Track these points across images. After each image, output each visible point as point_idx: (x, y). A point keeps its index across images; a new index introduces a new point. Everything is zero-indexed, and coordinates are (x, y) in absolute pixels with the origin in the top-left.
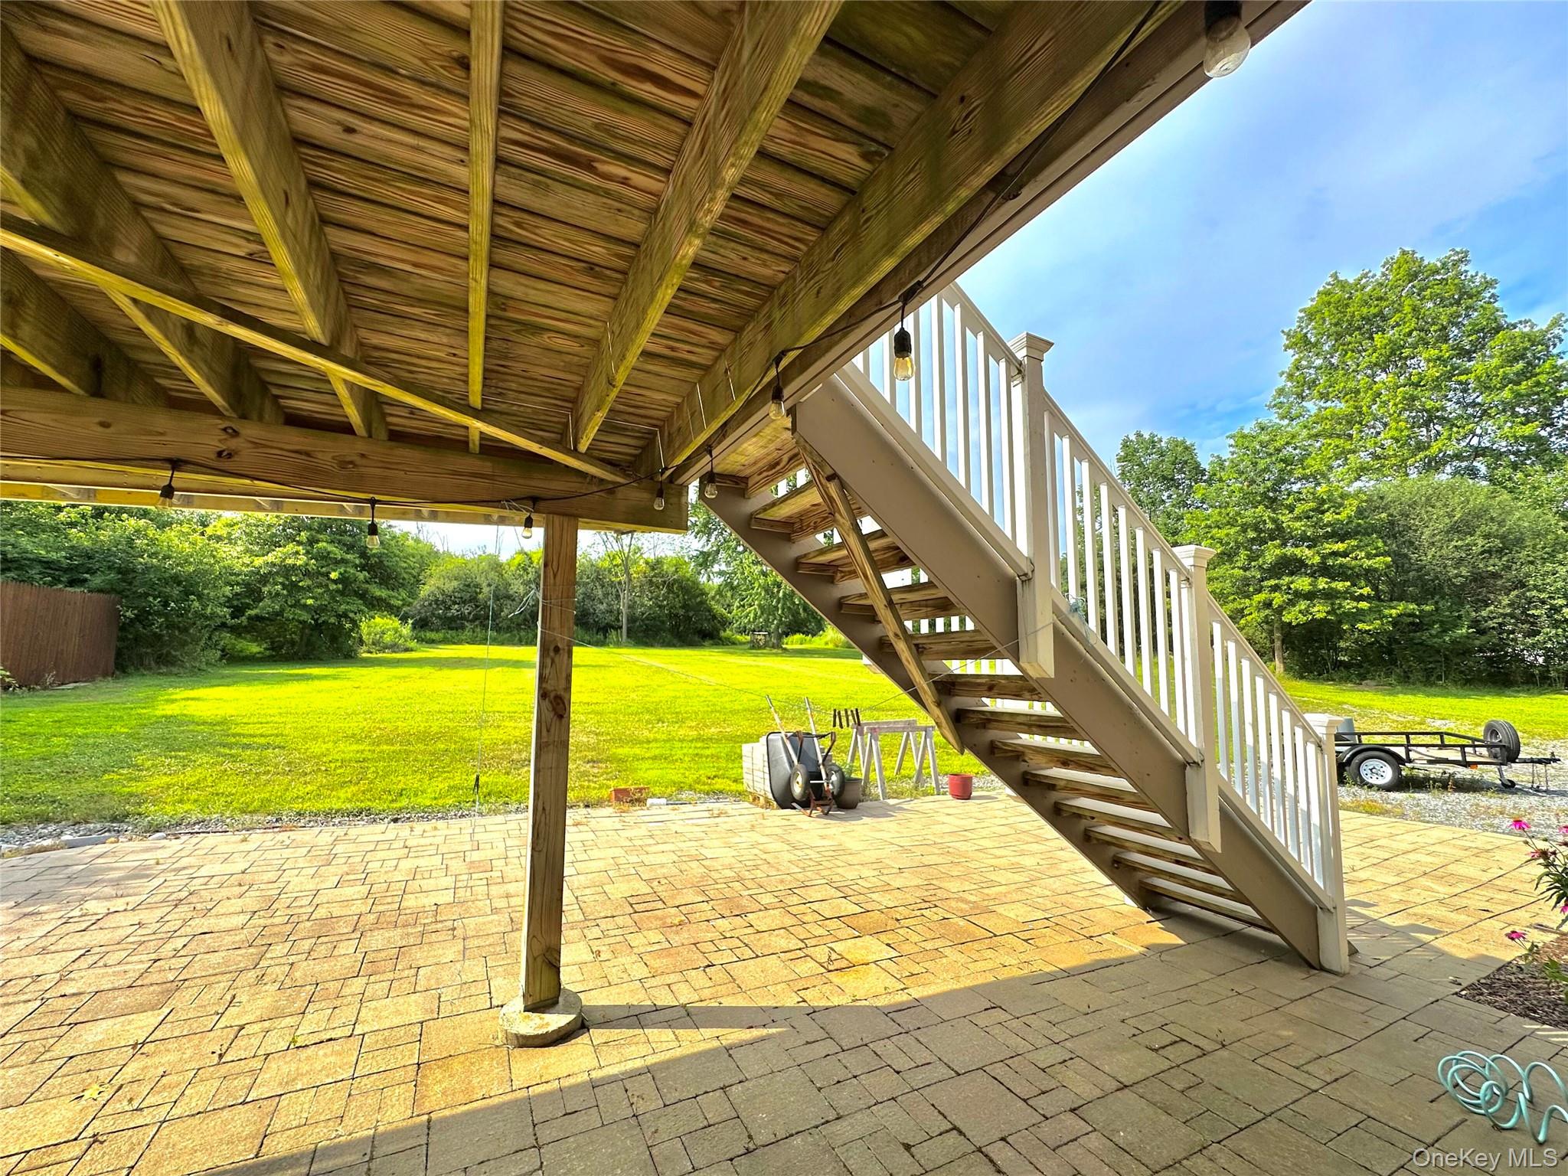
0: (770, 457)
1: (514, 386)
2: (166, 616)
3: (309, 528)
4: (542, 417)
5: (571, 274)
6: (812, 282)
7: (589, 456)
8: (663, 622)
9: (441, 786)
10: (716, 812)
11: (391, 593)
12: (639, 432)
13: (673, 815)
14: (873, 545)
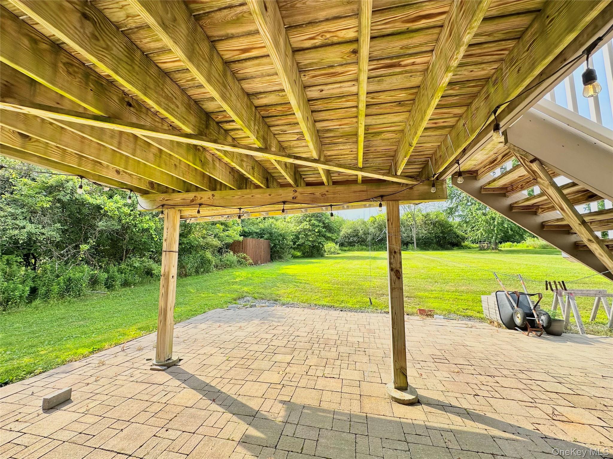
0: (490, 158)
1: (371, 156)
2: (280, 245)
3: (309, 217)
4: (382, 165)
5: (392, 108)
6: (514, 67)
7: (401, 176)
8: (432, 240)
9: (354, 301)
10: (470, 326)
11: (332, 235)
12: (421, 162)
13: (447, 324)
14: (565, 192)
